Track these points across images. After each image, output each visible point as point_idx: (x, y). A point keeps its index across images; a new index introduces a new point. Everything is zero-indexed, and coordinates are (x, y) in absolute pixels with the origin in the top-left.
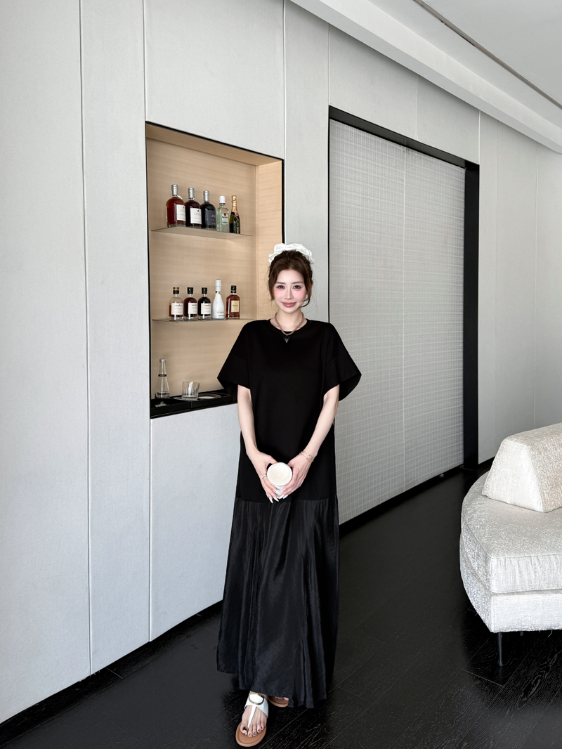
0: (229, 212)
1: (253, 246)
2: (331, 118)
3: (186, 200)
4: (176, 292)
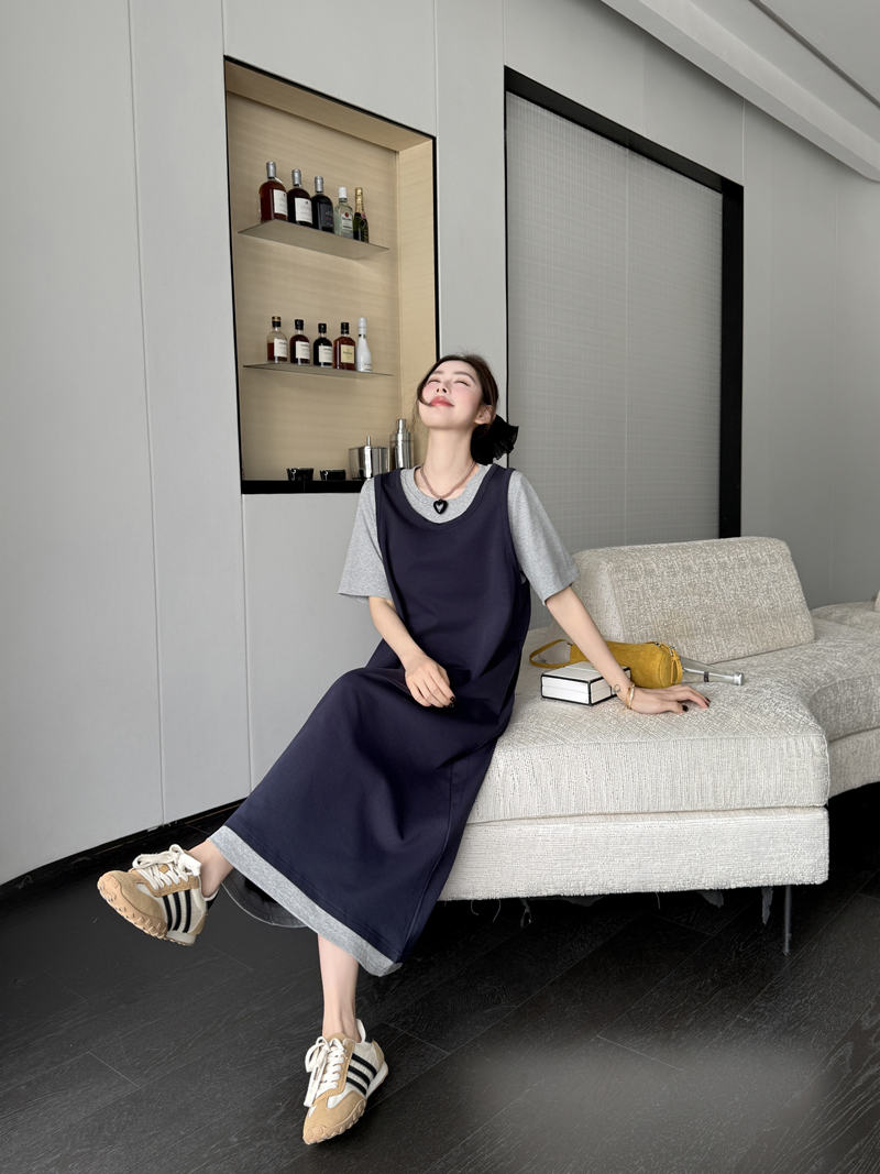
0: (353, 214)
2: (507, 88)
3: (289, 187)
4: (276, 324)
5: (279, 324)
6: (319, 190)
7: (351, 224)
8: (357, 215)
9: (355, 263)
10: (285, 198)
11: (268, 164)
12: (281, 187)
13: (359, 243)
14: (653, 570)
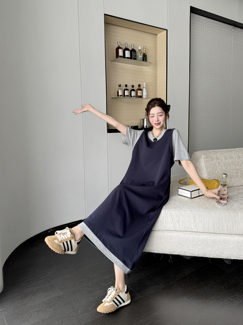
0: (143, 54)
1: (156, 70)
2: (191, 12)
3: (125, 48)
5: (120, 86)
6: (133, 48)
7: (142, 57)
8: (144, 54)
9: (144, 67)
10: (123, 51)
11: (118, 42)
12: (121, 48)
13: (144, 62)
14: (219, 158)
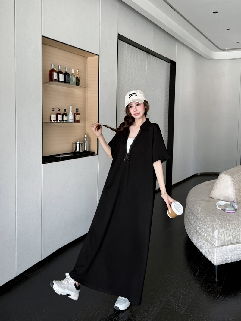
2: (118, 39)
3: (57, 71)
4: (53, 110)
5: (54, 110)
6: (66, 71)
7: (75, 80)
8: (77, 77)
10: (57, 75)
11: (52, 64)
12: (55, 71)
13: (77, 86)
